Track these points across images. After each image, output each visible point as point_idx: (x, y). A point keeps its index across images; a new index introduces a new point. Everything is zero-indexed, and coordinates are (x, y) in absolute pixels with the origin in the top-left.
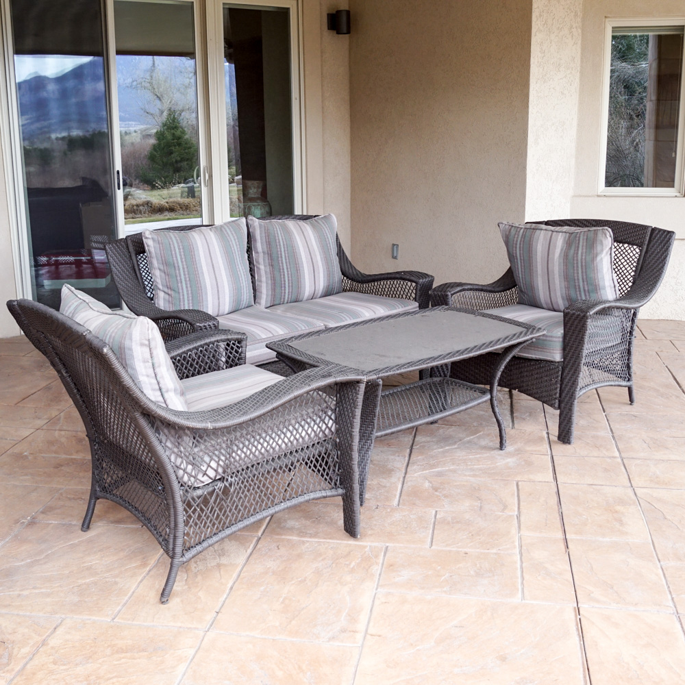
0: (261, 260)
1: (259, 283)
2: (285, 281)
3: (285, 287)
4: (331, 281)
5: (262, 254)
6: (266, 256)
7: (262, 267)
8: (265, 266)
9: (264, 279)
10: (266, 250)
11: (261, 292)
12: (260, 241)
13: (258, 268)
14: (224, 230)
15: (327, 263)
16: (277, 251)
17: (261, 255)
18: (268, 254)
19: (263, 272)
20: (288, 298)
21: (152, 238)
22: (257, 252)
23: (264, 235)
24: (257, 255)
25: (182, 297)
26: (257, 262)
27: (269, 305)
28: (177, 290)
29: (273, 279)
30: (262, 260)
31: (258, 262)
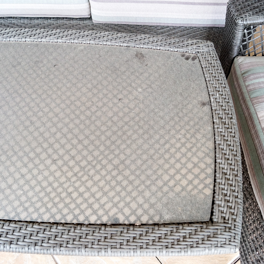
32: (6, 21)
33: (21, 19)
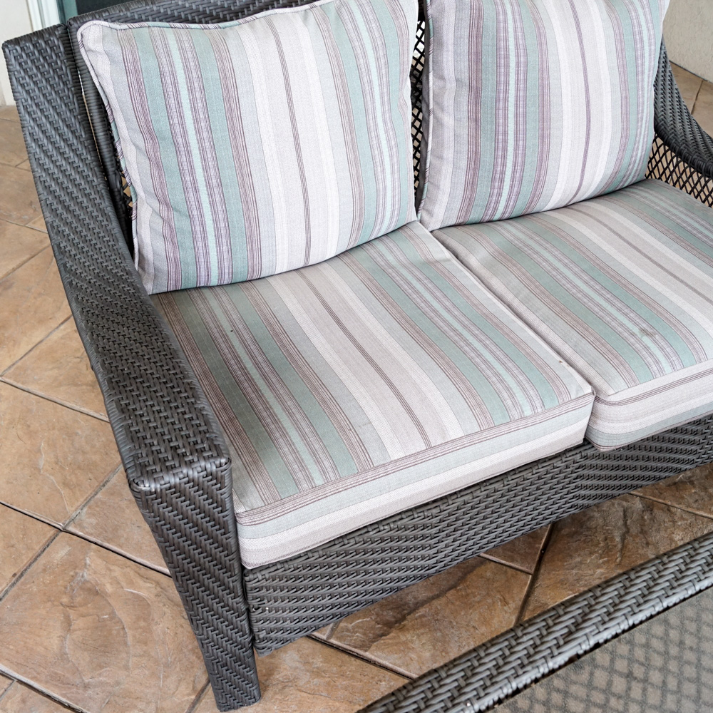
0: (448, 101)
1: (436, 162)
2: (504, 165)
3: (502, 181)
4: (626, 161)
5: (454, 84)
6: (465, 92)
7: (448, 120)
8: (457, 120)
9: (449, 154)
10: (465, 76)
11: (438, 187)
12: (451, 48)
13: (439, 122)
14: (346, 16)
15: (626, 115)
16: (498, 83)
17: (451, 86)
18: (470, 87)
19: (448, 135)
20: (506, 207)
21: (107, 53)
22: (441, 77)
23: (466, 33)
24: (440, 83)
25: (198, 229)
26: (436, 103)
27: (453, 222)
28: (183, 208)
29: (475, 157)
30: (451, 102)
31: (439, 104)
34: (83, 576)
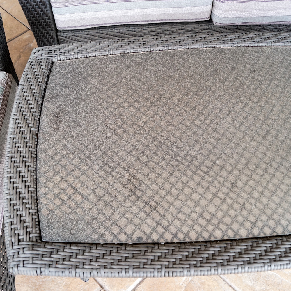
32: (114, 30)
33: (130, 27)
34: (30, 45)
